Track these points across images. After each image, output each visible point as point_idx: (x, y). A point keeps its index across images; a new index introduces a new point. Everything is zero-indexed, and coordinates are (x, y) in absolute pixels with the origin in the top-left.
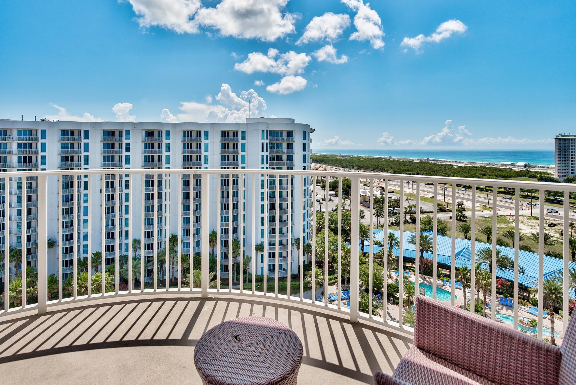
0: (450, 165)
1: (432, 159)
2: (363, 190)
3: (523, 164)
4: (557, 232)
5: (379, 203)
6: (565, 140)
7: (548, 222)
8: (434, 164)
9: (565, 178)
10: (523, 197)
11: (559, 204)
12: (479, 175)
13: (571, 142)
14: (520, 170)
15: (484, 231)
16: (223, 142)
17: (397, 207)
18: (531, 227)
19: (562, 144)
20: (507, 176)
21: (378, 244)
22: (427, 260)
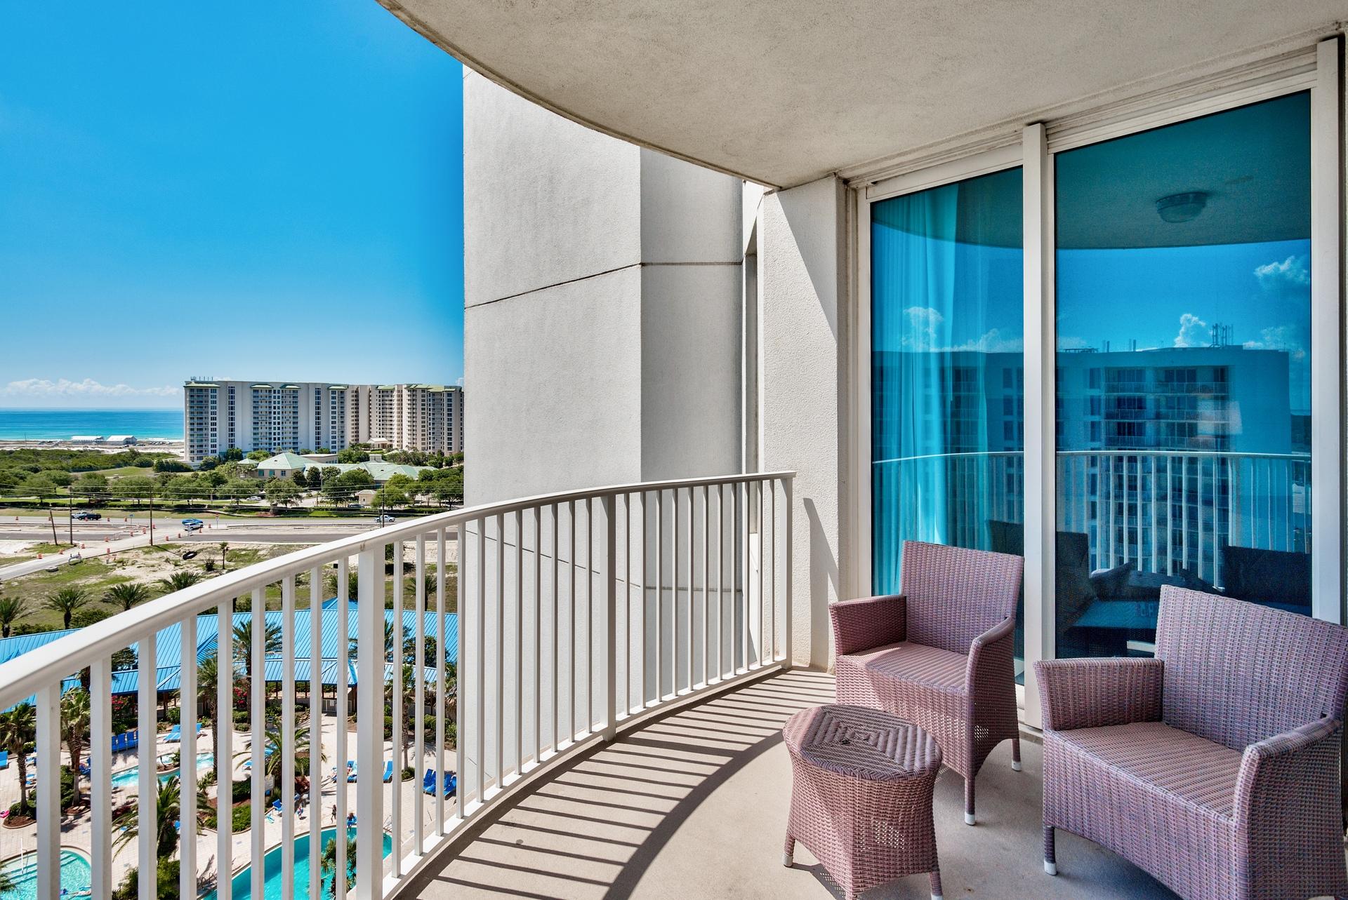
3: (122, 438)
4: (199, 566)
6: (200, 390)
7: (182, 551)
9: (201, 462)
10: (130, 510)
11: (197, 512)
13: (210, 394)
14: (116, 451)
15: (57, 603)
18: (152, 569)
19: (195, 397)
20: (90, 468)
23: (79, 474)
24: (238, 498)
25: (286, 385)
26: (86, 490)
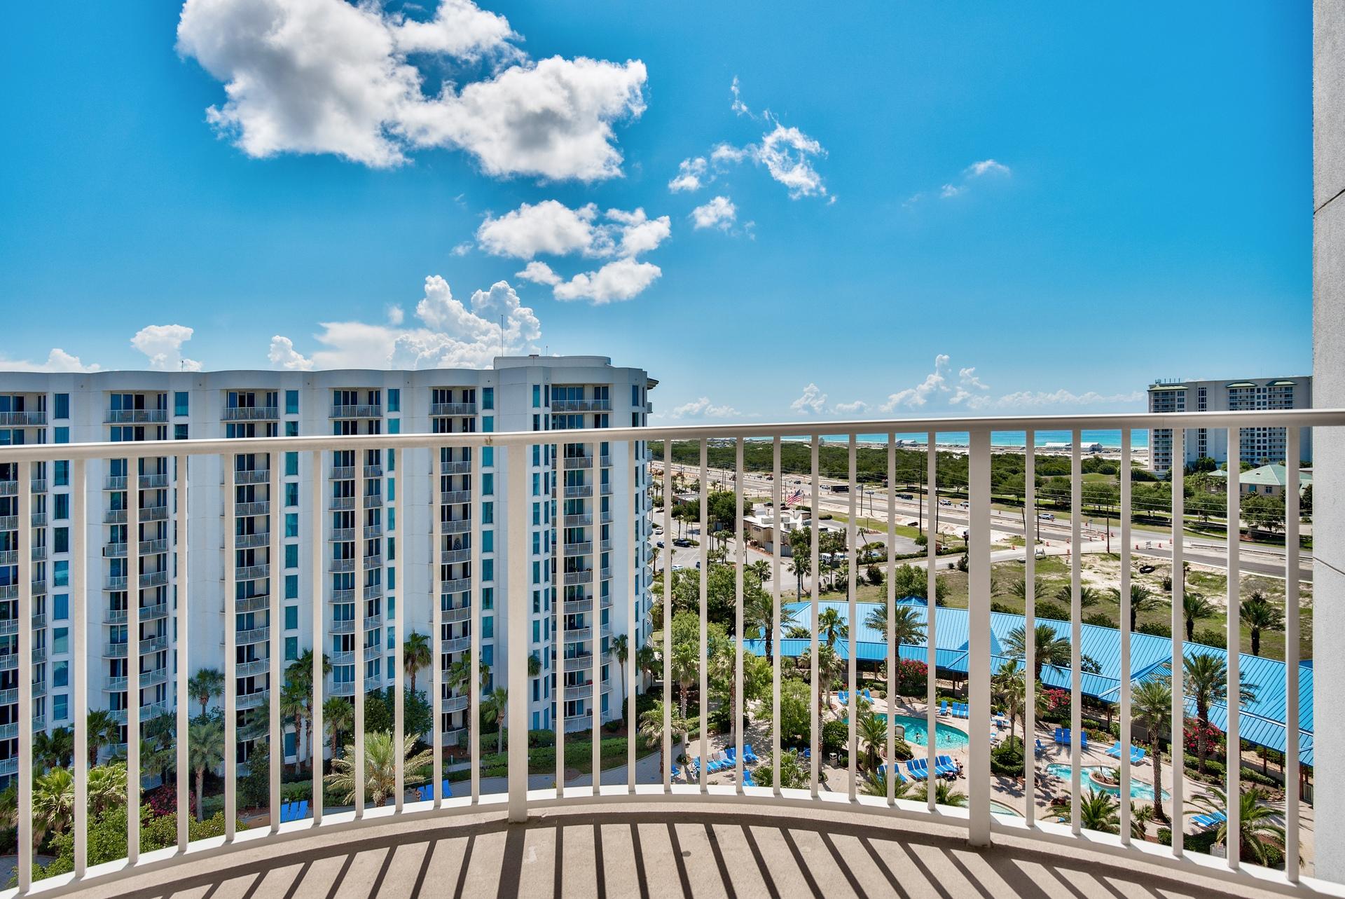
0: (946, 453)
1: (909, 442)
2: (765, 517)
4: (1156, 583)
5: (801, 544)
6: (1166, 393)
7: (1139, 563)
8: (914, 453)
9: (1166, 471)
10: (1091, 515)
11: (1158, 525)
12: (1005, 473)
13: (1177, 397)
16: (437, 416)
17: (840, 551)
18: (1108, 576)
19: (1160, 402)
20: (1059, 473)
21: (801, 635)
22: (907, 662)
23: (1049, 478)
24: (1206, 514)
25: (1275, 380)
26: (1053, 492)
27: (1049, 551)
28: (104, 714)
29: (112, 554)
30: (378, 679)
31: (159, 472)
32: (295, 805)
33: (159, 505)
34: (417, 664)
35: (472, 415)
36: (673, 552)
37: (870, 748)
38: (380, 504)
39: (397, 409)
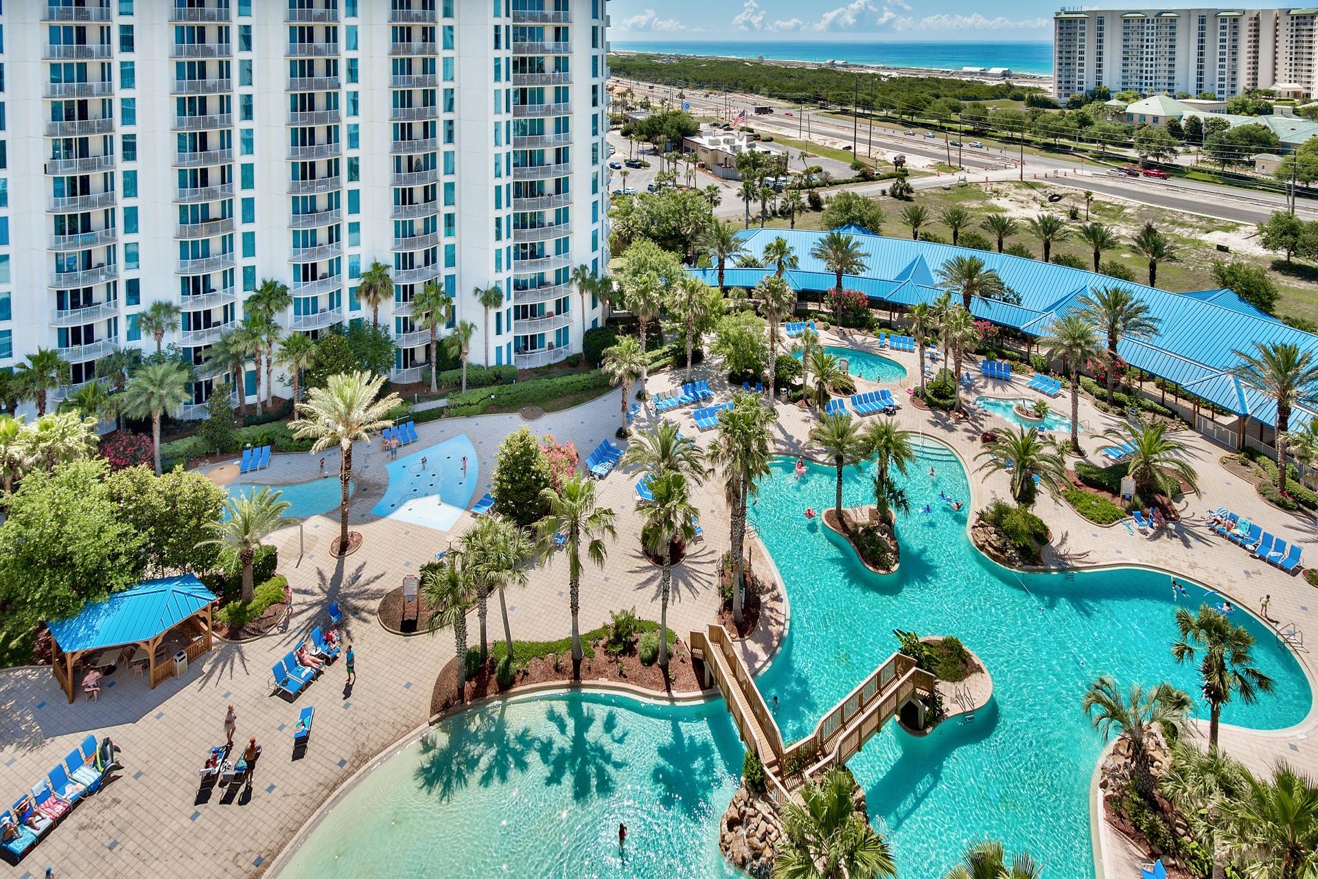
0: (874, 75)
1: (840, 62)
2: (711, 138)
3: (999, 70)
4: (1063, 212)
5: (747, 168)
6: (1069, 21)
7: (1048, 192)
8: (846, 74)
9: (1068, 99)
10: (1005, 143)
11: (1063, 153)
12: (929, 97)
13: (1078, 25)
14: (995, 83)
15: (948, 218)
16: (395, 24)
17: (784, 175)
18: (1021, 205)
19: (1065, 29)
20: (975, 98)
21: (750, 264)
22: (849, 294)
23: (967, 103)
24: (1104, 143)
25: (1162, 12)
26: (972, 118)
27: (971, 178)
28: (54, 353)
29: (55, 172)
30: (339, 312)
31: (103, 80)
32: (257, 450)
33: (104, 116)
34: (380, 295)
35: (431, 24)
36: (625, 174)
37: (820, 384)
38: (339, 120)
39: (354, 14)
